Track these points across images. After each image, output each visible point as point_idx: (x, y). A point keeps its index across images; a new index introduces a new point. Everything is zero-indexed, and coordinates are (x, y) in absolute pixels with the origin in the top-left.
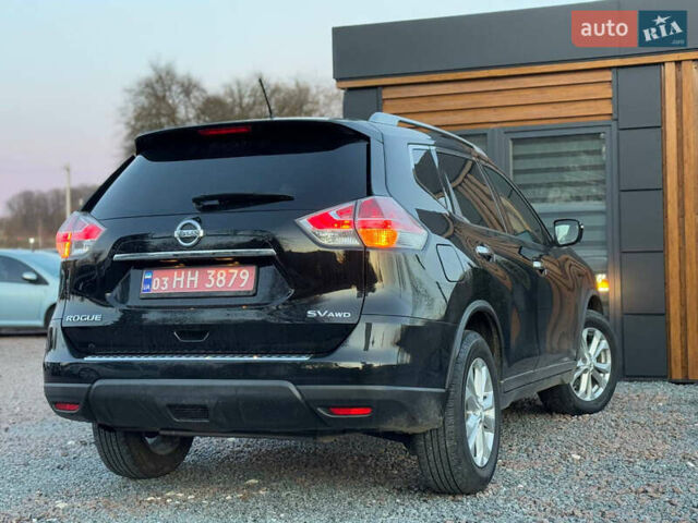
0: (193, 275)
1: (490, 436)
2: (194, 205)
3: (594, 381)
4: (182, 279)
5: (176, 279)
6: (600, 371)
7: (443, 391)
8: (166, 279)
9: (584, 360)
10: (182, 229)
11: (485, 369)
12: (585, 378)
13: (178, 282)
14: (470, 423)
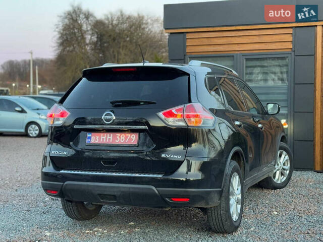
0: (110, 136)
1: (239, 206)
2: (111, 105)
3: (282, 174)
4: (105, 137)
5: (102, 137)
6: (284, 169)
7: (220, 189)
8: (98, 137)
9: (278, 165)
10: (105, 115)
11: (237, 177)
12: (278, 173)
13: (103, 139)
14: (231, 202)
